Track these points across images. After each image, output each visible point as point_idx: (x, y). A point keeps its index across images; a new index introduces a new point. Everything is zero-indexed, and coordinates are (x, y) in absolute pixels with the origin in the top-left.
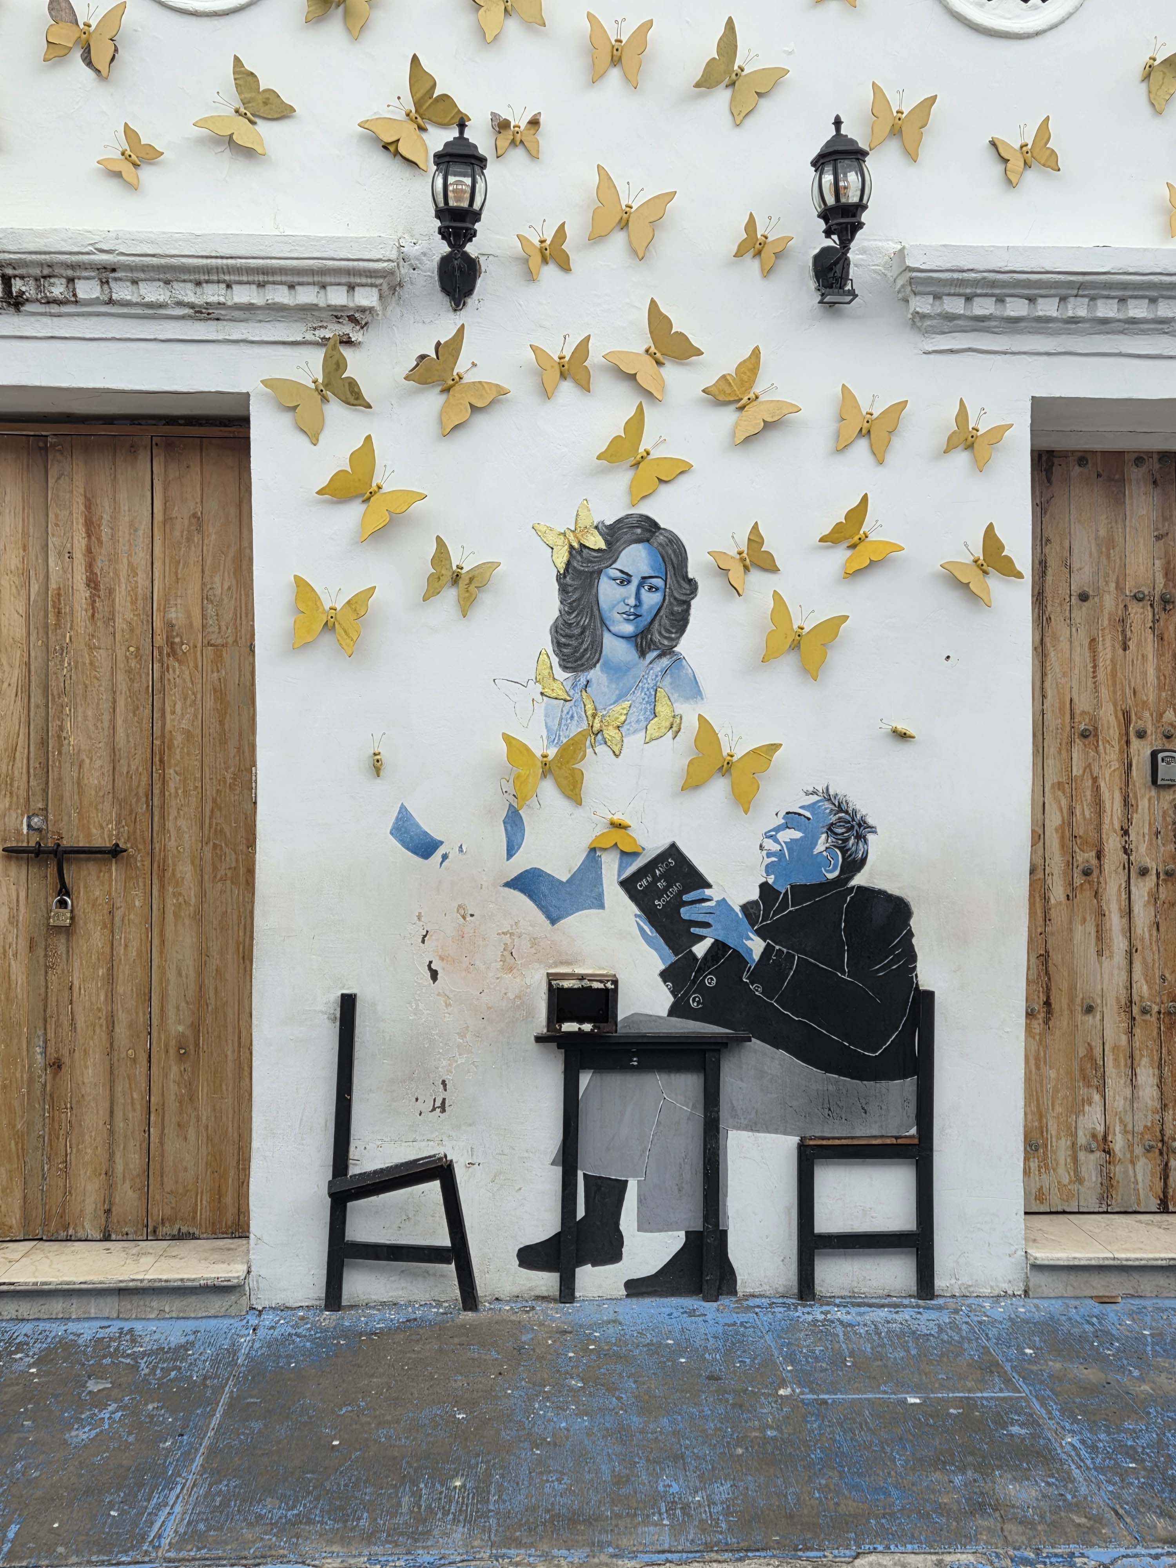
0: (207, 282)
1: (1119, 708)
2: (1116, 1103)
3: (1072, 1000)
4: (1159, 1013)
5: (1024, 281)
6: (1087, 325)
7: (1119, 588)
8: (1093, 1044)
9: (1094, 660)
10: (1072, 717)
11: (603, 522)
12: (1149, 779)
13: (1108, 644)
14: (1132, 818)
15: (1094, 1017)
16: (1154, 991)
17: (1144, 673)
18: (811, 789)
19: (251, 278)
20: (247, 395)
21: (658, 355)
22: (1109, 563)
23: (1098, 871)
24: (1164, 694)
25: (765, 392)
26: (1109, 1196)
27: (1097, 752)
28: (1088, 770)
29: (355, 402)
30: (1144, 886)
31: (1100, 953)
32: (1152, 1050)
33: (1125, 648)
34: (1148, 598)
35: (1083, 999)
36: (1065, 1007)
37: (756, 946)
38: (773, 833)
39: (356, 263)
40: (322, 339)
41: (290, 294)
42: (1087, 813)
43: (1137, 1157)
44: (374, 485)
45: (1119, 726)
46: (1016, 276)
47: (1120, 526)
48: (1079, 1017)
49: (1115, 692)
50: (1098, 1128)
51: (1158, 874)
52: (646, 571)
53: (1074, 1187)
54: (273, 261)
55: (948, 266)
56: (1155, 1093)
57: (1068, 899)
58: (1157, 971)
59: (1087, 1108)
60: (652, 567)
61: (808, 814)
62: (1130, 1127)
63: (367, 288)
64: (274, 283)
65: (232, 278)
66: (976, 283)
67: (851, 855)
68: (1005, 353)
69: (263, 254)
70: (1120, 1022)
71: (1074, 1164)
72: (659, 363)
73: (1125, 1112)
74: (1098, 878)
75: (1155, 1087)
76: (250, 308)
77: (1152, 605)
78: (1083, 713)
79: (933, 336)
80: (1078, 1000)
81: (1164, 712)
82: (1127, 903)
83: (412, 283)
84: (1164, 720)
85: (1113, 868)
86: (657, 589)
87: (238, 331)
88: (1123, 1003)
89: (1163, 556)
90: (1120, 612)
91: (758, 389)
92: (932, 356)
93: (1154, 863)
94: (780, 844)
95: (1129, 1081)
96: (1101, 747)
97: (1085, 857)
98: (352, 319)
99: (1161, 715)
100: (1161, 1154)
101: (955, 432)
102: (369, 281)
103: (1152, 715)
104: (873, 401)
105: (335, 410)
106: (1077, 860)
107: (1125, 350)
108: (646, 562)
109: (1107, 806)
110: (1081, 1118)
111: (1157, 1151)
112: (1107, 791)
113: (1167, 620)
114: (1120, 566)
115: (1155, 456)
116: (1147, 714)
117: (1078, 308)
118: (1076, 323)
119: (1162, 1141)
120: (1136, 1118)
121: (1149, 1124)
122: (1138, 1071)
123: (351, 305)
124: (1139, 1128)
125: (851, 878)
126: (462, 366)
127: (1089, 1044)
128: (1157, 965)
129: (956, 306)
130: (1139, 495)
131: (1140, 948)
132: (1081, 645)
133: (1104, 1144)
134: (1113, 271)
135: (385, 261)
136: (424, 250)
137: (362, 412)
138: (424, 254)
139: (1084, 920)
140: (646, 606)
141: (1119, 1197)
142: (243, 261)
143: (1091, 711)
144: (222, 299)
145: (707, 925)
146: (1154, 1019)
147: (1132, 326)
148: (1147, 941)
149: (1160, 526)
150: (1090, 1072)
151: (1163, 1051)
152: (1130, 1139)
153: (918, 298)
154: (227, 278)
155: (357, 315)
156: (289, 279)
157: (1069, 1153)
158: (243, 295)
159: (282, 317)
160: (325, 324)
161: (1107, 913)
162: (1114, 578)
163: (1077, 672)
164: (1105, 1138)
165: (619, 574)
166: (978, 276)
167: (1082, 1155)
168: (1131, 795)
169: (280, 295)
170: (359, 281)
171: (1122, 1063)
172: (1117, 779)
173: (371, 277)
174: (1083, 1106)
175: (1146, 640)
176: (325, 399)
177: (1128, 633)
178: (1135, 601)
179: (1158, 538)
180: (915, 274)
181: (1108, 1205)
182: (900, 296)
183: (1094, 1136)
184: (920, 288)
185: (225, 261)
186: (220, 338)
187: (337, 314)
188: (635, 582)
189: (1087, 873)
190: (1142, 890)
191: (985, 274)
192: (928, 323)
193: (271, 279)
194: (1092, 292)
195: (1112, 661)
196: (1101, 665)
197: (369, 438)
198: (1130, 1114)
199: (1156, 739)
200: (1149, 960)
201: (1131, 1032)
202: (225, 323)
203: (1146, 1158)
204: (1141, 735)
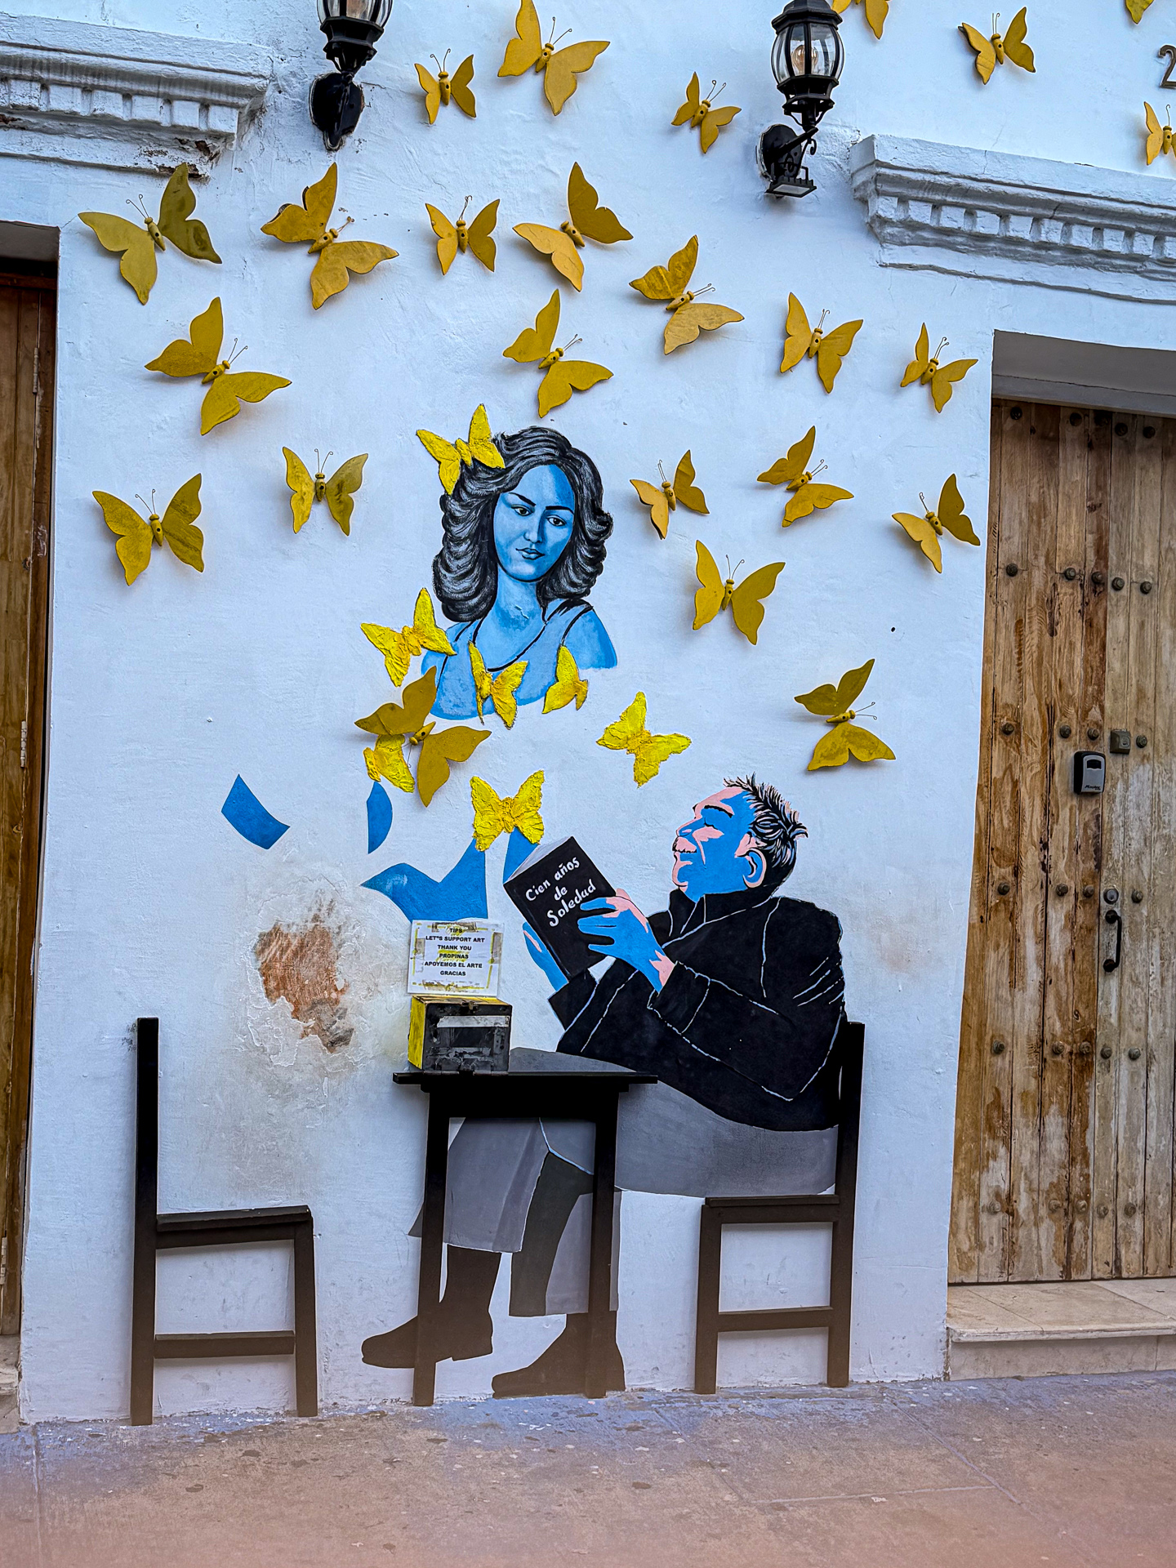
0: (17, 78)
1: (1043, 702)
2: (1022, 1157)
3: (981, 1038)
4: (1071, 1053)
5: (998, 193)
6: (1058, 254)
7: (1049, 563)
8: (1001, 1089)
9: (1020, 645)
10: (995, 710)
11: (502, 436)
12: (1071, 785)
13: (1035, 627)
14: (1052, 829)
15: (1004, 1058)
16: (1066, 1030)
17: (1071, 664)
18: (735, 780)
19: (76, 79)
20: (56, 231)
21: (578, 234)
22: (1039, 534)
23: (1015, 890)
24: (1090, 689)
25: (701, 292)
26: (1011, 1264)
27: (1019, 752)
28: (1008, 772)
29: (200, 253)
30: (1062, 908)
31: (1012, 985)
32: (1062, 1096)
33: (1053, 633)
34: (1078, 577)
35: (993, 1036)
36: (974, 1046)
37: (663, 968)
38: (690, 830)
39: (217, 75)
40: (160, 167)
41: (124, 105)
42: (1006, 822)
43: (1042, 1219)
44: (219, 362)
45: (1043, 722)
46: (993, 187)
47: (1052, 491)
48: (988, 1058)
49: (1040, 683)
50: (1002, 1186)
51: (1076, 894)
52: (552, 498)
53: (974, 1254)
54: (110, 61)
55: (920, 165)
56: (1063, 1145)
57: (982, 921)
58: (1070, 1006)
59: (991, 1163)
60: (559, 495)
61: (730, 809)
62: (1035, 1186)
63: (226, 109)
64: (106, 89)
65: (52, 76)
66: (947, 189)
67: (776, 859)
68: (968, 276)
69: (96, 50)
70: (1030, 1064)
71: (975, 1228)
72: (578, 244)
73: (1031, 1167)
74: (1014, 897)
75: (1064, 1138)
76: (72, 117)
77: (1082, 586)
78: (1007, 705)
79: (892, 246)
80: (988, 1039)
81: (1090, 710)
82: (1043, 928)
83: (276, 110)
84: (1089, 718)
85: (1030, 886)
86: (564, 523)
87: (50, 146)
88: (1034, 1042)
89: (1095, 529)
90: (1048, 592)
91: (691, 287)
92: (889, 270)
93: (1072, 882)
94: (696, 844)
95: (1037, 1131)
96: (1023, 747)
97: (1002, 873)
98: (202, 147)
99: (1086, 713)
100: (1066, 1214)
101: (914, 363)
102: (230, 99)
103: (1077, 712)
104: (823, 317)
105: (170, 261)
106: (993, 876)
107: (1095, 287)
108: (553, 488)
109: (1027, 815)
110: (985, 1174)
111: (1062, 1211)
112: (1027, 797)
113: (1097, 604)
114: (1051, 537)
115: (1092, 415)
116: (1072, 711)
117: (1052, 232)
118: (1048, 249)
119: (1068, 1199)
120: (1042, 1173)
121: (1055, 1181)
122: (1047, 1119)
123: (203, 128)
124: (1045, 1186)
125: (774, 888)
126: (335, 222)
127: (997, 1090)
128: (1071, 998)
129: (920, 213)
130: (1073, 458)
131: (1054, 979)
132: (1007, 627)
133: (1007, 1203)
134: (1094, 194)
135: (255, 76)
136: (295, 69)
137: (206, 266)
138: (294, 74)
139: (997, 946)
140: (550, 544)
141: (1021, 1264)
142: (71, 56)
143: (1015, 704)
144: (34, 103)
145: (608, 941)
146: (1065, 1061)
147: (1104, 260)
148: (1062, 971)
149: (1093, 494)
150: (997, 1123)
151: (1073, 1098)
152: (1035, 1198)
153: (881, 199)
154: (45, 75)
155: (208, 142)
156: (127, 85)
157: (970, 1215)
158: (64, 100)
159: (110, 134)
160: (164, 150)
161: (1021, 938)
162: (1044, 553)
163: (1001, 657)
164: (1009, 1197)
165: (520, 502)
166: (952, 181)
167: (984, 1218)
168: (1052, 803)
169: (111, 105)
170: (217, 98)
171: (1031, 1110)
172: (1038, 784)
173: (233, 95)
174: (988, 1159)
175: (1074, 625)
176: (159, 246)
177: (1056, 616)
178: (1065, 580)
179: (1092, 508)
180: (883, 170)
181: (1009, 1275)
182: (858, 195)
183: (997, 1195)
184: (886, 188)
185: (45, 54)
186: (25, 153)
187: (182, 137)
188: (539, 512)
189: (1003, 891)
190: (1058, 914)
191: (960, 181)
192: (889, 230)
193: (102, 83)
194: (1068, 216)
195: (1038, 647)
196: (1027, 650)
197: (217, 302)
198: (1036, 1170)
199: (1080, 739)
200: (1064, 994)
201: (1040, 1076)
202: (32, 134)
203: (1051, 1219)
204: (1065, 734)
